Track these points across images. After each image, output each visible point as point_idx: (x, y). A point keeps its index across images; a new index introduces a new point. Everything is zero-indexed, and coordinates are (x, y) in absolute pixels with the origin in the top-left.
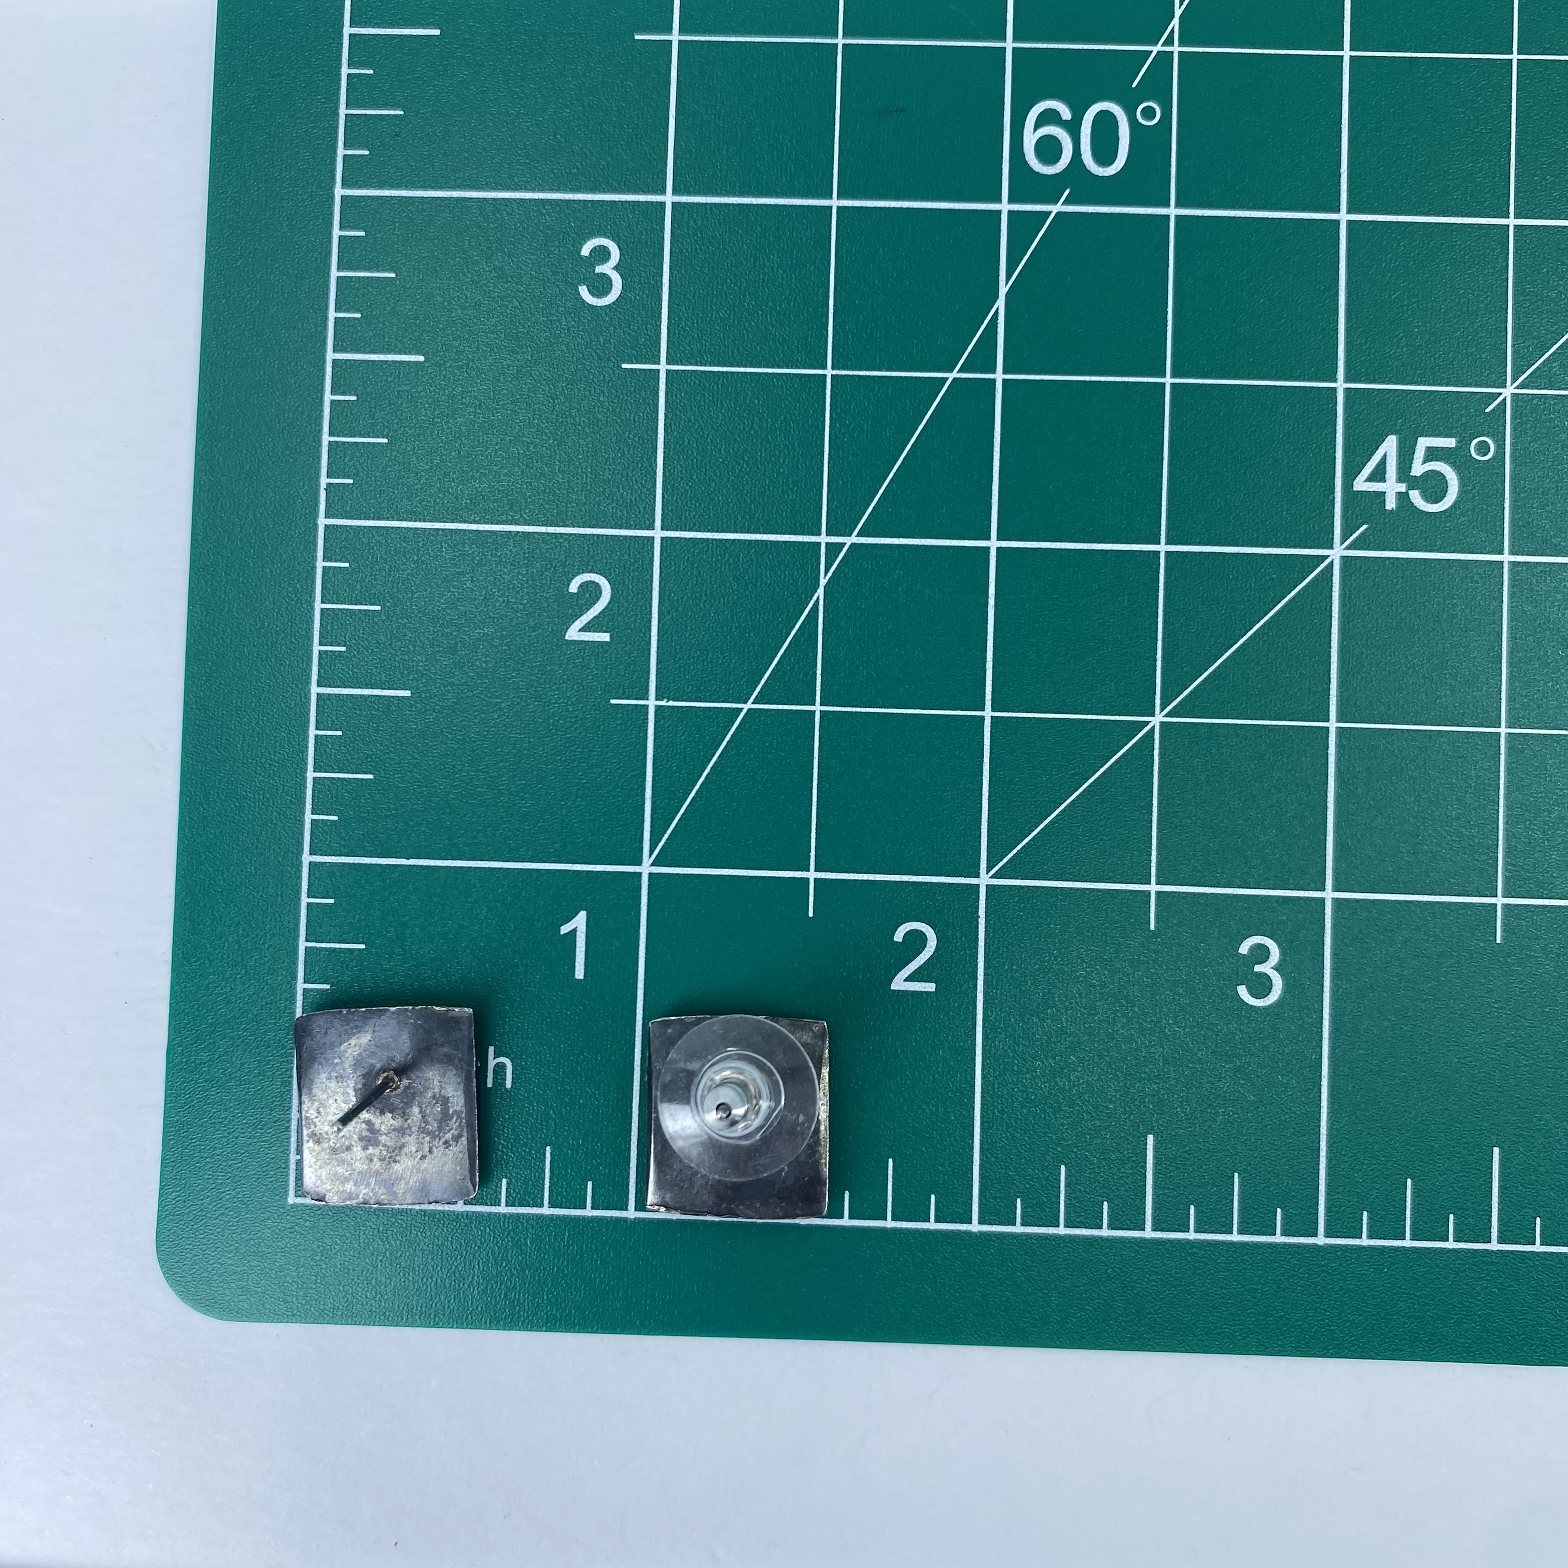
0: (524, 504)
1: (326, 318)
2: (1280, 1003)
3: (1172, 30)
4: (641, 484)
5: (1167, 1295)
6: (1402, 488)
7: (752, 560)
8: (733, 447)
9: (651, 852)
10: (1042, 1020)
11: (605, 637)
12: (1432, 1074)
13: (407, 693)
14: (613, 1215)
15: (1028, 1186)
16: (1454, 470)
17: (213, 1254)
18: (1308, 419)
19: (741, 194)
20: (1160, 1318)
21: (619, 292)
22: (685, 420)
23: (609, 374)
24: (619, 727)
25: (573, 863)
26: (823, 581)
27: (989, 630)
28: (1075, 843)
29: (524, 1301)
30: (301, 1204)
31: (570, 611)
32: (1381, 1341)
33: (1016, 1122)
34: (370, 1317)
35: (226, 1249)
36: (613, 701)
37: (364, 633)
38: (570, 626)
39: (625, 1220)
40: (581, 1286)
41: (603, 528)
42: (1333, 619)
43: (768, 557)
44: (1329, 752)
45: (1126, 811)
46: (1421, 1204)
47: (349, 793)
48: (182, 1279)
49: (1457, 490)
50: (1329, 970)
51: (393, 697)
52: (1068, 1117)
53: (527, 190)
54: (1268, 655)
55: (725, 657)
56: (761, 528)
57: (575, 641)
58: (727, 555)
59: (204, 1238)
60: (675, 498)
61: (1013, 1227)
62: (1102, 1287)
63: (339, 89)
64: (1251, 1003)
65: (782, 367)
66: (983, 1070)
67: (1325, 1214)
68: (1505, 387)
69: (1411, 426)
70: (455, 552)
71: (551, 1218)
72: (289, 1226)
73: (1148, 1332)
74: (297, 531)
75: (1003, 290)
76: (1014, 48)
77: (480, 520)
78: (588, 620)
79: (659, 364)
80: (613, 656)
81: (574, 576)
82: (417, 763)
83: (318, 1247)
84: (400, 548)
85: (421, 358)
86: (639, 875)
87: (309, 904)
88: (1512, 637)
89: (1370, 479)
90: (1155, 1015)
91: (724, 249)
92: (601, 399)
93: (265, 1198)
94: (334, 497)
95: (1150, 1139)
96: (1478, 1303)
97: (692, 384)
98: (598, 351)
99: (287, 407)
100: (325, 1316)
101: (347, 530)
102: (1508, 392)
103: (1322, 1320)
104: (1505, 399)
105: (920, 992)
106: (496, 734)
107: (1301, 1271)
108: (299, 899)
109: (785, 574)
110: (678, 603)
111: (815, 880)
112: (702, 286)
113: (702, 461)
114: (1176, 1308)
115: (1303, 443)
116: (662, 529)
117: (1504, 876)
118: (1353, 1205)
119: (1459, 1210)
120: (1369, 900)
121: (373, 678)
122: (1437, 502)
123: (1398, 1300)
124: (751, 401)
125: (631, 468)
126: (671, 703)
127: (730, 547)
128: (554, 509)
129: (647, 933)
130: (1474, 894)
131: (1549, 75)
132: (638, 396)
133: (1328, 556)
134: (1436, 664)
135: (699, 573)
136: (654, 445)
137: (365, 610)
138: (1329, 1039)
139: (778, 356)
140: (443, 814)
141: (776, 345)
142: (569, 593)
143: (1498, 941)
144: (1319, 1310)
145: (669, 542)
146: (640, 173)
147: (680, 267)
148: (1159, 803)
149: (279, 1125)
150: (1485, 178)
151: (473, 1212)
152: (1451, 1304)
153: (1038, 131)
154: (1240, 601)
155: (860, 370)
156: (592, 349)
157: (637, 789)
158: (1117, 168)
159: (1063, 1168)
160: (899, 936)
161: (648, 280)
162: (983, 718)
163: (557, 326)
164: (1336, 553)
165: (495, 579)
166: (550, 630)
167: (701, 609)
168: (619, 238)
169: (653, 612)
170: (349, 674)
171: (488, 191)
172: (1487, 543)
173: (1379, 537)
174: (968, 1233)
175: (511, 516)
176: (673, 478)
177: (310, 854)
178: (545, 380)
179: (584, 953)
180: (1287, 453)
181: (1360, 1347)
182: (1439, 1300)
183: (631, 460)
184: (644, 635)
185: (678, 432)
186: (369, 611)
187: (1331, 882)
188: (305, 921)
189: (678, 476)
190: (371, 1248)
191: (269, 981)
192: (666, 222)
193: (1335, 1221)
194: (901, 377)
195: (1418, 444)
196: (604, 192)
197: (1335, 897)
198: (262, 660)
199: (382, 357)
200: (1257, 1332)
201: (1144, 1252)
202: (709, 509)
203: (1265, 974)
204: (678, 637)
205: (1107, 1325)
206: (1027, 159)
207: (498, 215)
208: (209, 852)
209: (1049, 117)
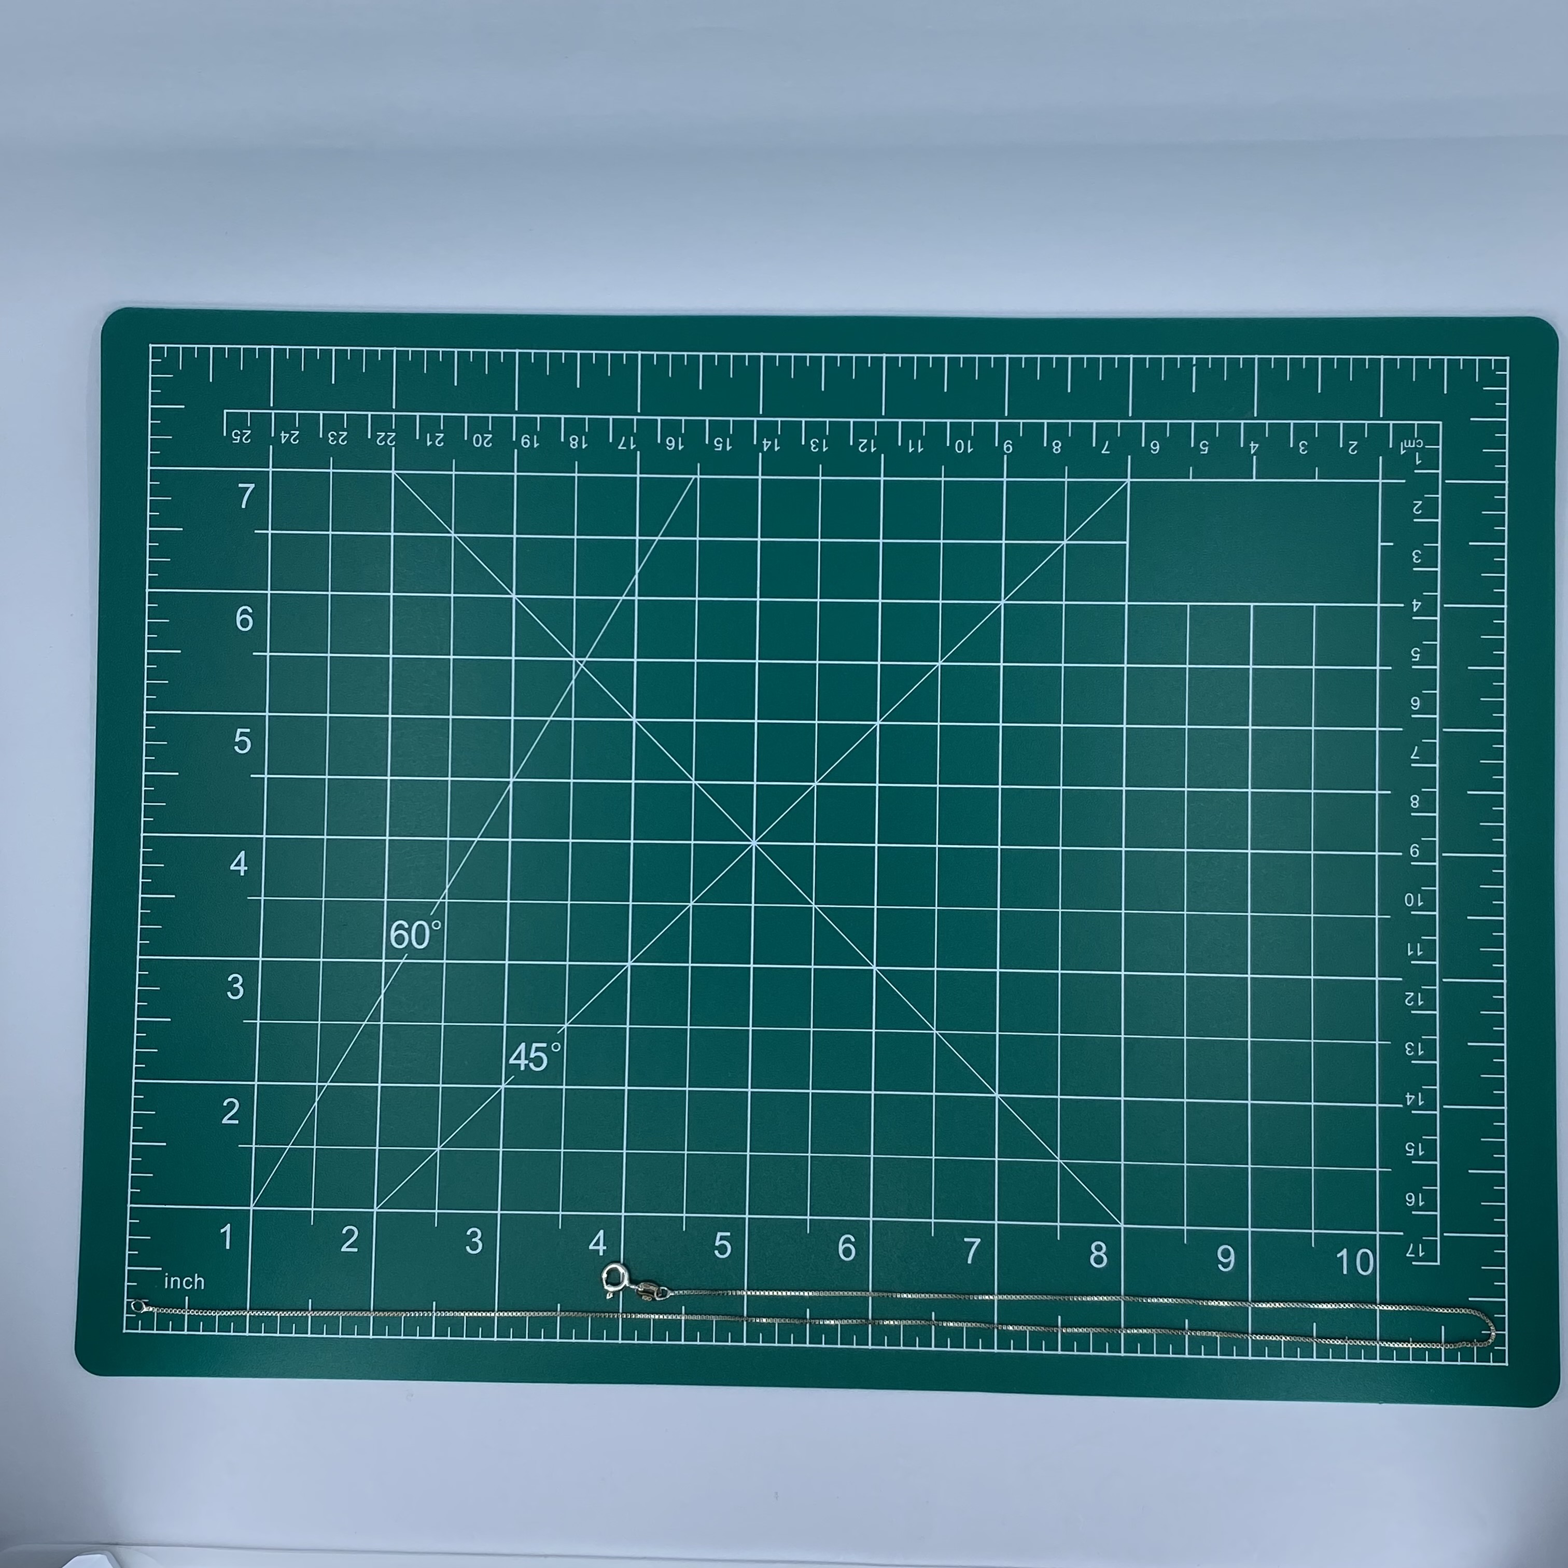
1: (134, 1005)
2: (481, 1252)
3: (445, 895)
4: (250, 1065)
6: (527, 1062)
9: (253, 1202)
11: (237, 1122)
13: (165, 1144)
14: (240, 1335)
16: (545, 1055)
21: (242, 995)
23: (238, 1024)
25: (225, 1206)
26: (317, 1100)
27: (378, 1119)
28: (409, 1195)
30: (128, 1333)
31: (224, 1112)
36: (239, 1146)
37: (150, 1123)
38: (224, 1118)
39: (245, 1336)
41: (235, 1081)
42: (501, 1111)
43: (296, 1091)
44: (499, 1160)
47: (144, 1181)
48: (85, 1363)
49: (546, 1062)
50: (499, 1238)
51: (160, 1145)
57: (226, 1123)
60: (262, 1070)
61: (385, 1336)
63: (137, 917)
64: (471, 1253)
65: (303, 1021)
67: (497, 1329)
68: (564, 1024)
69: (530, 1039)
71: (218, 1336)
74: (124, 1085)
75: (383, 991)
76: (387, 901)
78: (230, 1116)
79: (257, 1021)
80: (240, 1129)
81: (226, 1100)
85: (168, 1019)
86: (249, 1210)
87: (130, 1222)
89: (515, 1059)
94: (138, 1071)
95: (434, 1303)
97: (269, 1028)
101: (143, 1084)
102: (565, 1026)
104: (564, 1028)
105: (352, 1251)
108: (126, 1221)
111: (314, 1211)
116: (258, 1081)
117: (562, 1204)
119: (546, 1326)
120: (514, 1214)
121: (153, 1139)
126: (261, 1146)
129: (252, 1232)
130: (552, 1211)
131: (580, 909)
132: (249, 1033)
133: (499, 1088)
137: (149, 1113)
138: (499, 1263)
142: (223, 1106)
143: (560, 1228)
145: (260, 1086)
146: (250, 950)
150: (558, 948)
151: (190, 1334)
153: (396, 932)
154: (468, 1105)
155: (331, 1021)
156: (233, 1015)
157: (249, 1178)
158: (424, 946)
160: (344, 1232)
161: (253, 989)
164: (503, 1086)
166: (217, 1120)
168: (242, 974)
169: (254, 1112)
170: (144, 1137)
172: (557, 1082)
173: (518, 1080)
174: (368, 1339)
177: (131, 1204)
179: (229, 1239)
184: (251, 1122)
186: (151, 1113)
187: (500, 1207)
188: (129, 1229)
192: (259, 968)
193: (501, 1331)
194: (346, 1024)
195: (533, 1046)
196: (235, 957)
197: (501, 1213)
199: (156, 1019)
202: (274, 1074)
203: (475, 1242)
205: (418, 1372)
206: (392, 942)
209: (400, 927)
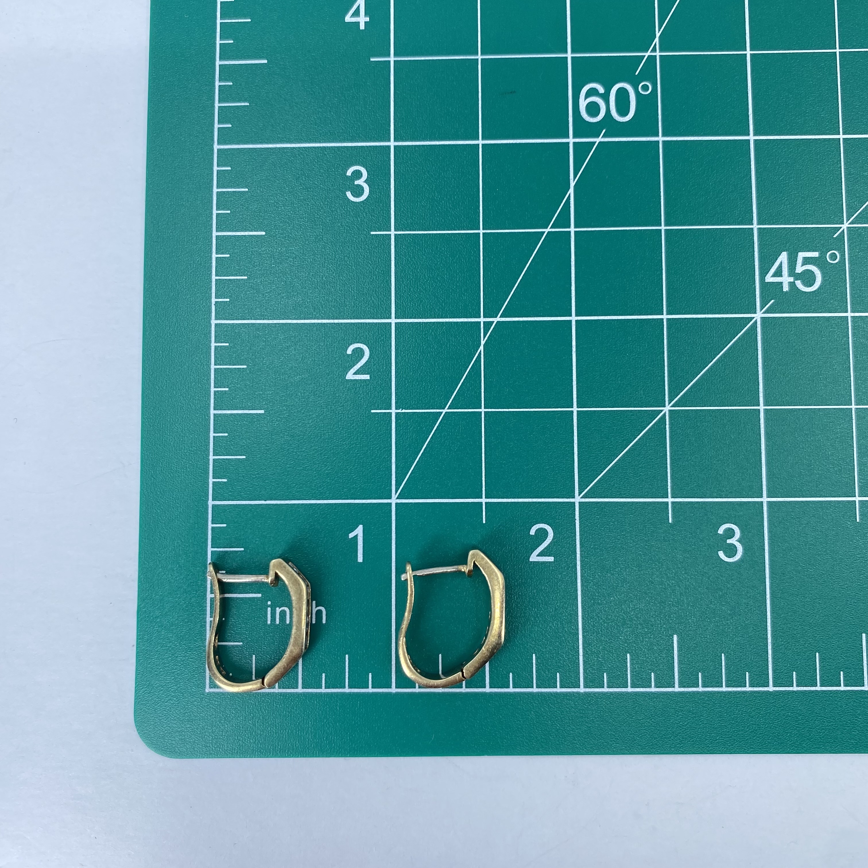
0: (321, 308)
1: (211, 214)
2: (741, 560)
3: (655, 44)
4: (383, 295)
5: (689, 723)
6: (792, 279)
7: (444, 332)
8: (432, 273)
9: (396, 492)
10: (612, 574)
11: (367, 377)
12: (826, 595)
13: (262, 412)
14: (384, 691)
15: (610, 666)
16: (818, 269)
17: (165, 722)
18: (739, 245)
19: (431, 140)
20: (686, 735)
21: (368, 194)
22: (405, 260)
23: (364, 238)
24: (376, 425)
25: (354, 499)
26: (483, 342)
27: (573, 365)
28: (626, 478)
29: (337, 740)
30: (213, 692)
31: (348, 364)
32: (807, 743)
33: (602, 632)
34: (252, 753)
35: (172, 719)
36: (373, 411)
37: (238, 381)
38: (348, 372)
39: (390, 694)
40: (368, 731)
41: (364, 319)
42: (759, 351)
43: (453, 330)
44: (760, 422)
45: (652, 459)
46: (824, 667)
47: (233, 466)
48: (149, 736)
49: (820, 279)
50: (767, 540)
51: (254, 414)
52: (629, 627)
53: (316, 142)
54: (725, 371)
55: (432, 385)
56: (448, 316)
57: (351, 380)
58: (431, 330)
59: (160, 713)
60: (402, 301)
61: (603, 689)
62: (653, 720)
63: (214, 93)
64: (725, 560)
65: (456, 230)
66: (582, 603)
67: (772, 674)
68: (843, 224)
69: (794, 246)
70: (285, 335)
71: (350, 694)
72: (206, 705)
73: (679, 743)
74: (200, 328)
75: (572, 184)
76: (572, 57)
77: (298, 318)
78: (358, 368)
79: (390, 231)
80: (372, 387)
81: (349, 346)
82: (269, 449)
83: (223, 715)
84: (255, 334)
85: (264, 233)
86: (390, 504)
87: (213, 528)
88: (855, 357)
89: (774, 276)
90: (674, 569)
91: (423, 169)
92: (360, 251)
93: (193, 690)
94: (219, 309)
95: (675, 637)
96: (859, 720)
97: (409, 241)
98: (358, 226)
99: (192, 262)
100: (228, 753)
101: (227, 326)
102: (845, 226)
103: (774, 733)
104: (844, 230)
105: (546, 562)
106: (311, 431)
107: (761, 706)
108: (208, 525)
109: (462, 339)
110: (405, 357)
111: (486, 503)
112: (412, 189)
113: (415, 281)
114: (694, 730)
115: (737, 258)
116: (396, 318)
117: (859, 486)
118: (787, 668)
119: (846, 668)
120: (787, 502)
121: (244, 404)
122: (810, 286)
123: (816, 720)
124: (440, 249)
125: (378, 287)
126: (404, 411)
127: (432, 326)
128: (337, 310)
129: (396, 535)
130: (843, 496)
131: (857, 59)
132: (380, 249)
133: (754, 317)
134: (815, 373)
135: (416, 341)
136: (390, 274)
137: (238, 368)
138: (769, 578)
139: (454, 224)
140: (283, 476)
141: (452, 218)
142: (347, 354)
143: (858, 521)
144: (772, 727)
145: (399, 325)
146: (376, 131)
147: (400, 180)
148: (671, 454)
149: (200, 649)
150: (826, 115)
151: (307, 692)
152: (845, 721)
153: (587, 100)
154: (708, 343)
155: (498, 229)
156: (355, 225)
157: (388, 458)
158: (629, 118)
159: (628, 655)
160: (532, 532)
161: (383, 187)
162: (572, 412)
163: (335, 213)
164: (758, 316)
165: (307, 348)
166: (337, 375)
167: (418, 360)
168: (366, 165)
169: (392, 362)
170: (230, 402)
171: (295, 143)
172: (839, 307)
173: (780, 306)
174: (578, 693)
175: (315, 315)
176: (400, 291)
177: (213, 500)
178: (330, 242)
179: (362, 548)
180: (729, 264)
181: (796, 747)
182: (838, 719)
183: (377, 282)
184: (388, 375)
185: (402, 267)
186: (240, 368)
187: (766, 492)
188: (211, 537)
189: (403, 290)
190: (252, 715)
191: (192, 570)
192: (391, 156)
193: (778, 678)
194: (520, 232)
195: (798, 256)
196: (358, 142)
197: (768, 500)
198: (184, 397)
199: (243, 233)
200: (739, 741)
201: (674, 699)
202: (420, 306)
203: (733, 544)
204: (406, 375)
205: (657, 741)
206: (582, 114)
207: (302, 156)
208: (158, 502)
209: (592, 92)
